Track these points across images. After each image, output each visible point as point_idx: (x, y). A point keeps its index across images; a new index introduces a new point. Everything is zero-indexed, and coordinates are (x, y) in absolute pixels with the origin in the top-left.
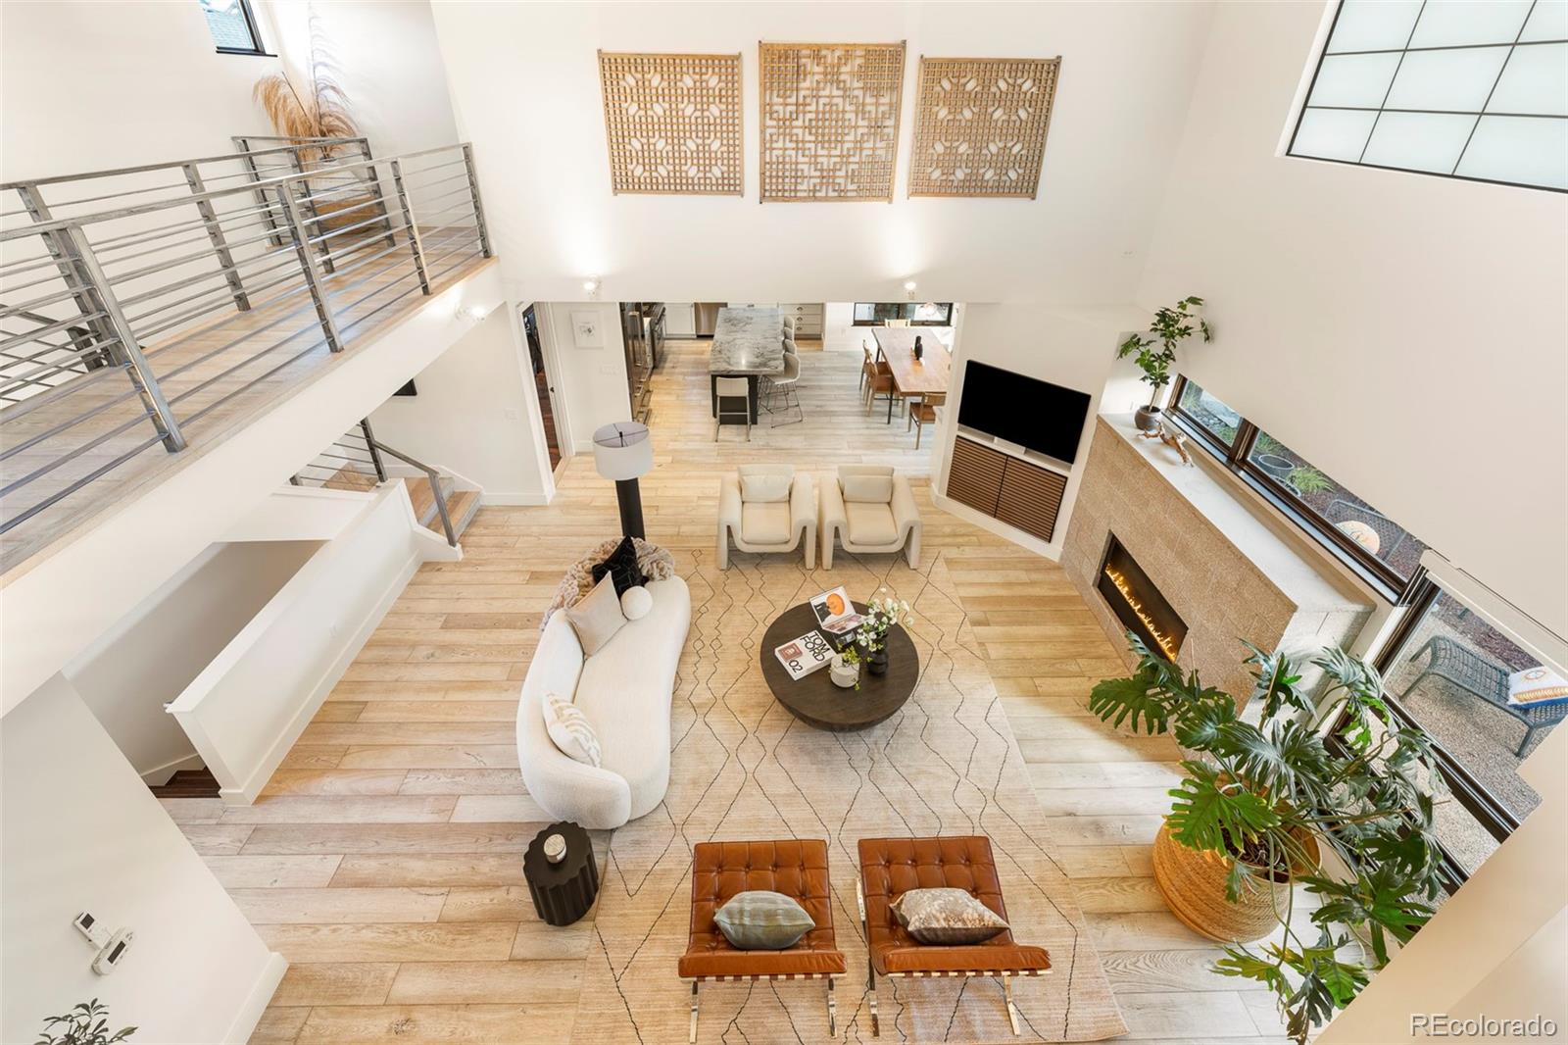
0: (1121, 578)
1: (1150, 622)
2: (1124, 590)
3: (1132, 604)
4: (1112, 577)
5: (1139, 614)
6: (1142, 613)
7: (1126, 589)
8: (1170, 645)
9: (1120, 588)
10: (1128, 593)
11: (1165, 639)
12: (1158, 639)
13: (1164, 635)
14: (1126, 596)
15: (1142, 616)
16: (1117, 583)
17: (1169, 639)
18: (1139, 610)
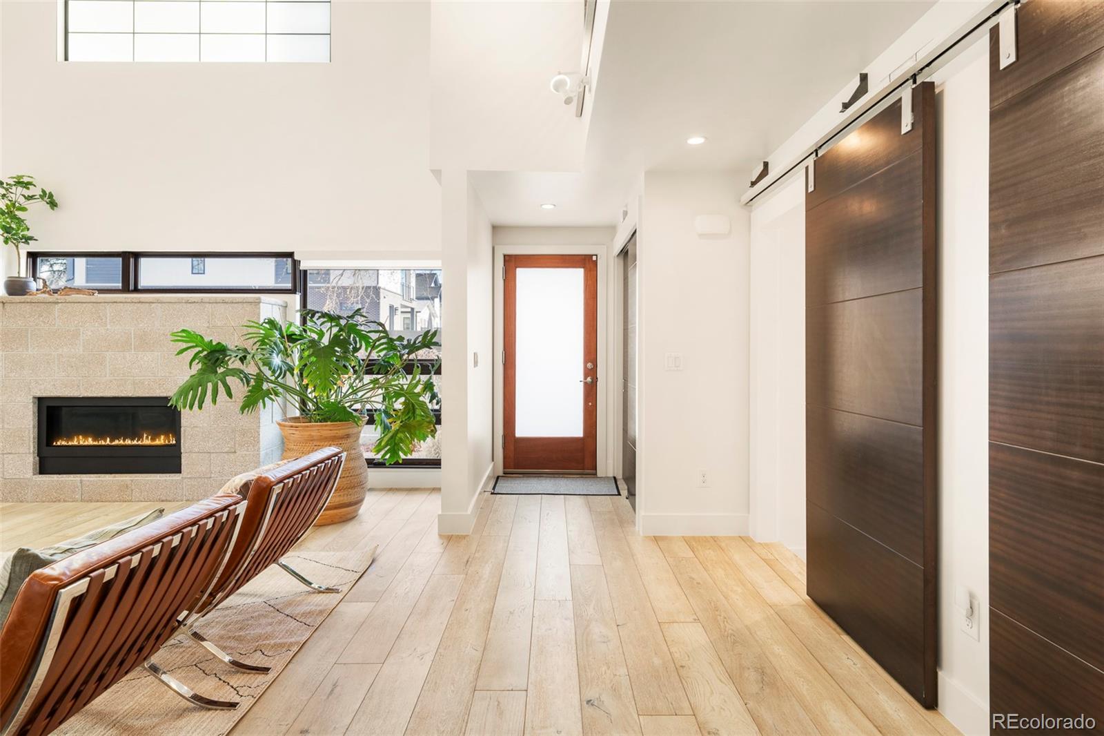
0: (81, 437)
1: (124, 440)
2: (90, 442)
3: (103, 443)
4: (75, 443)
5: (113, 443)
6: (114, 441)
7: (90, 439)
8: (150, 437)
9: (86, 443)
10: (94, 440)
11: (143, 438)
12: (140, 443)
13: (140, 437)
14: (96, 443)
15: (116, 442)
16: (81, 443)
17: (145, 435)
18: (111, 441)
